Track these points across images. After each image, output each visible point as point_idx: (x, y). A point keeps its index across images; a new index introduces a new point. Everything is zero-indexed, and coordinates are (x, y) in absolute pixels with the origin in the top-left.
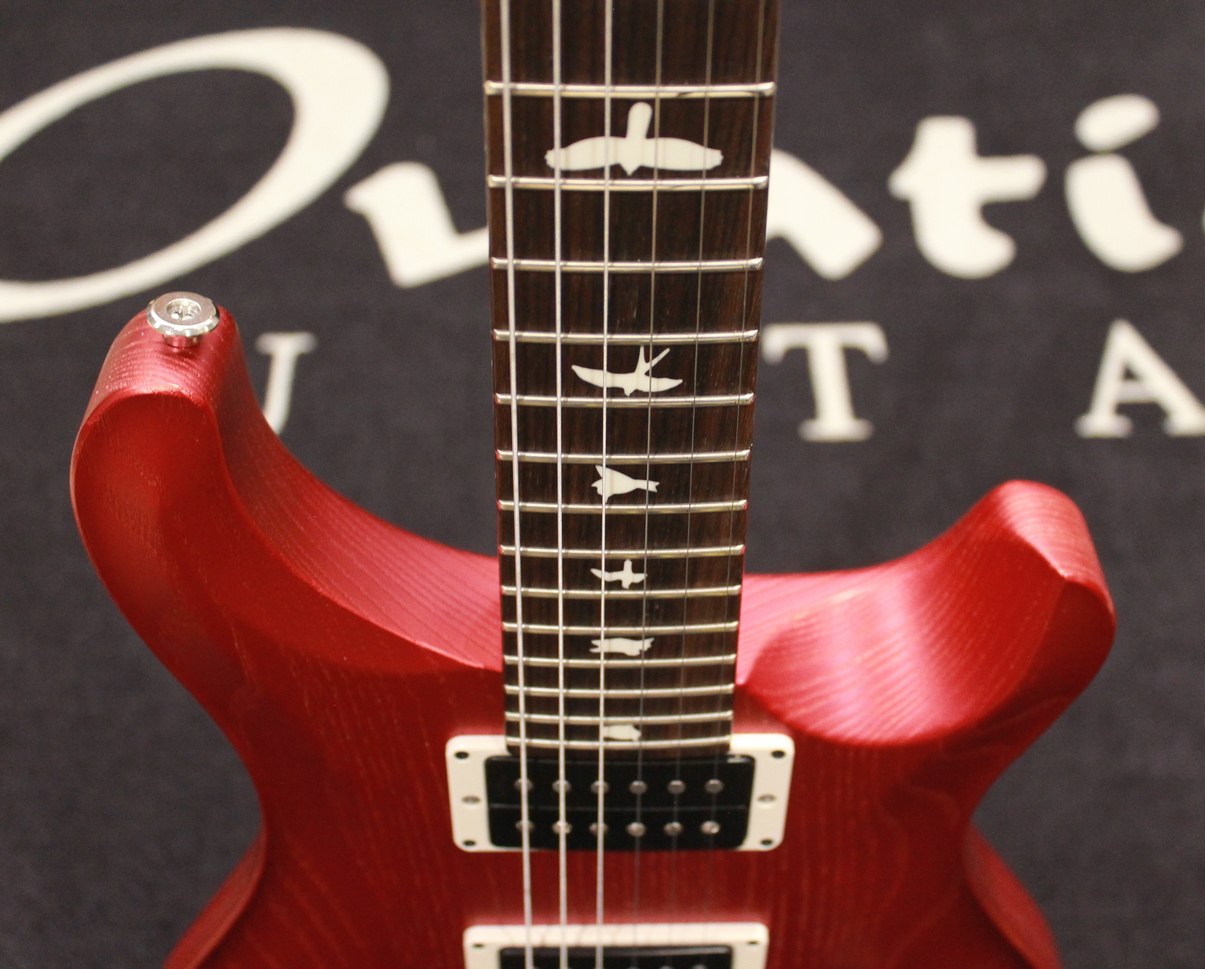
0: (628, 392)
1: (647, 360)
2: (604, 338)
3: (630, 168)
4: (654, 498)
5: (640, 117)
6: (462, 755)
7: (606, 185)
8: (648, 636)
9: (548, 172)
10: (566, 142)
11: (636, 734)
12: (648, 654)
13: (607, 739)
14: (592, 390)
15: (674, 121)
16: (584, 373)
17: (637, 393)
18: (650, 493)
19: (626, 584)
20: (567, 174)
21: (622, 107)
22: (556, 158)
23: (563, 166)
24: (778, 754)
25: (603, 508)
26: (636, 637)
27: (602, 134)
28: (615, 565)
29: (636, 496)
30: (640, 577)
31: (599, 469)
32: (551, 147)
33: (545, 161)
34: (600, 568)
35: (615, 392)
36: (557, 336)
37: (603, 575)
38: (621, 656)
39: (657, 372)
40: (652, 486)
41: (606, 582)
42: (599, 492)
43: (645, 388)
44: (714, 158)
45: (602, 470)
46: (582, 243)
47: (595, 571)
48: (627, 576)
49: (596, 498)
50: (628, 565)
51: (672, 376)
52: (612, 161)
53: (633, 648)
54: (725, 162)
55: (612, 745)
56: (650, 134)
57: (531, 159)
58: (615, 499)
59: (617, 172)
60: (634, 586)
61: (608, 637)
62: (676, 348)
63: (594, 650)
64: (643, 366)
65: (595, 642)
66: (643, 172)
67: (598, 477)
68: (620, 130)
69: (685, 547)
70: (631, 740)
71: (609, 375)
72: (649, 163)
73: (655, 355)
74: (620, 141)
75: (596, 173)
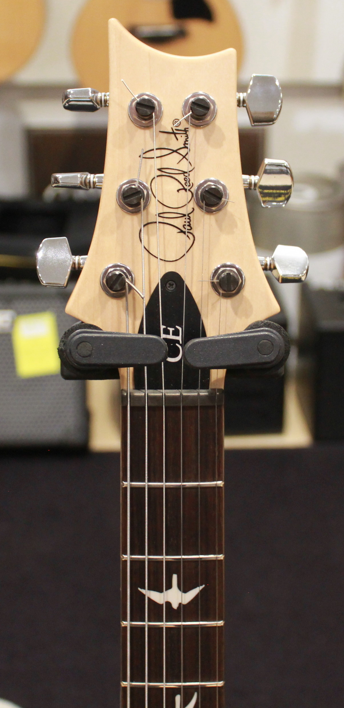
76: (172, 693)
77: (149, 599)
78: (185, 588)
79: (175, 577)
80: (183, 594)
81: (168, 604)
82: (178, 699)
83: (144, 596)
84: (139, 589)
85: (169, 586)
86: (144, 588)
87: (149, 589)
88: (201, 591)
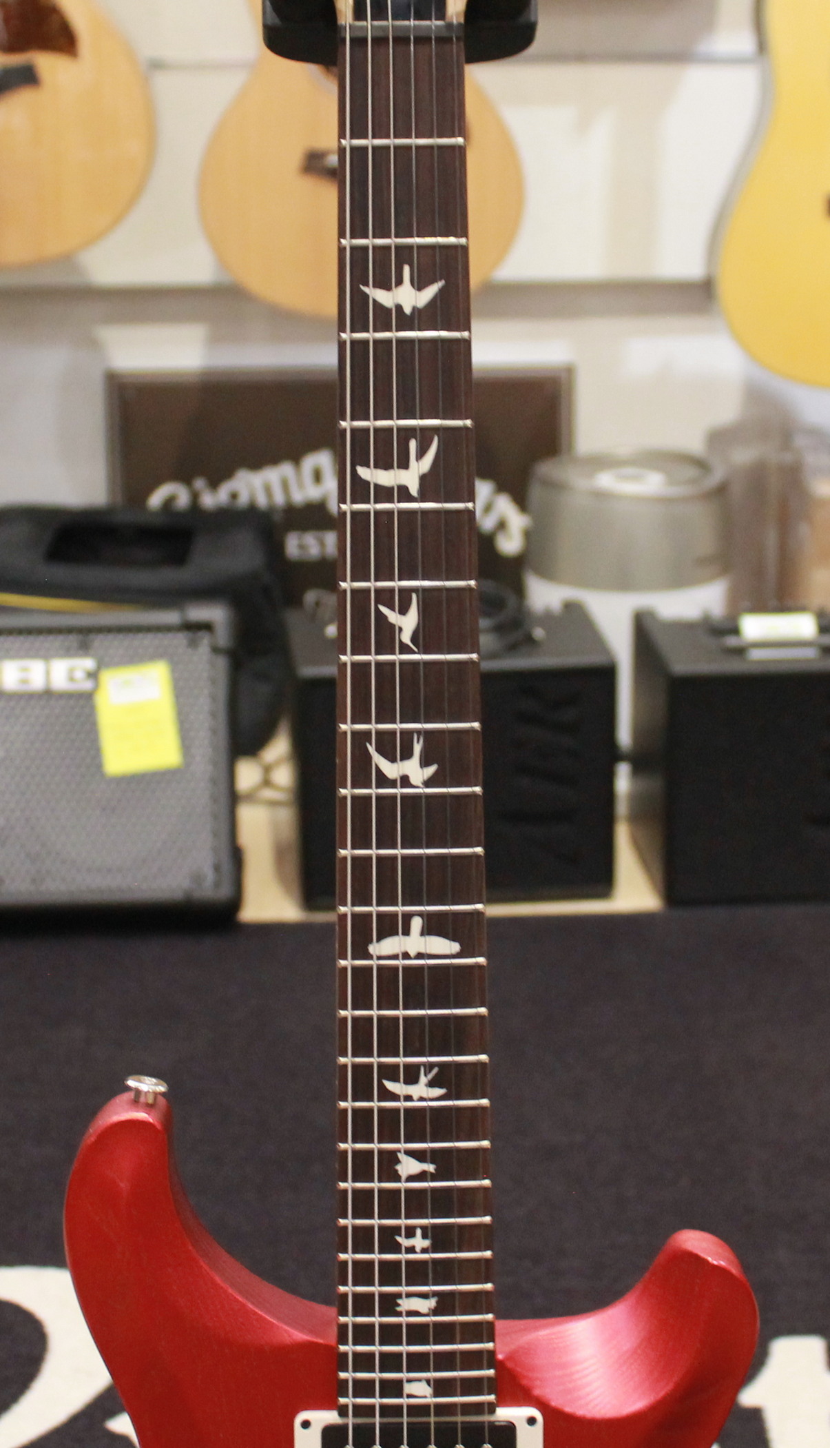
0: (415, 1097)
1: (426, 1075)
2: (401, 1060)
3: (412, 954)
4: (434, 1177)
5: (417, 923)
6: (306, 1424)
7: (400, 963)
8: (435, 1294)
9: (370, 957)
10: (379, 940)
11: (428, 1391)
12: (435, 1312)
13: (409, 1396)
14: (395, 1097)
15: (434, 926)
16: (390, 1085)
17: (421, 1099)
18: (431, 1173)
19: (418, 1249)
20: (379, 958)
21: (407, 917)
22: (374, 949)
23: (378, 953)
24: (531, 1421)
25: (402, 1185)
26: (424, 1296)
27: (397, 934)
28: (410, 1232)
29: (422, 1176)
30: (427, 1243)
31: (399, 1155)
32: (371, 941)
33: (368, 950)
34: (400, 1235)
35: (408, 1098)
36: (374, 1060)
37: (403, 1241)
38: (417, 1314)
39: (431, 1084)
40: (431, 1168)
41: (406, 1248)
42: (400, 1173)
43: (425, 1095)
44: (455, 947)
45: (401, 1156)
46: (388, 1000)
47: (399, 1239)
48: (419, 1242)
49: (397, 1178)
50: (419, 1232)
51: (440, 1087)
52: (403, 950)
53: (424, 1305)
54: (462, 950)
55: (412, 1401)
56: (422, 934)
57: (361, 951)
58: (411, 1178)
59: (406, 956)
60: (424, 1251)
61: (409, 1295)
62: (442, 1066)
63: (398, 1309)
64: (423, 1079)
65: (399, 1301)
66: (420, 956)
67: (398, 1161)
68: (406, 932)
69: (455, 1217)
70: (425, 1397)
71: (404, 1086)
72: (423, 951)
73: (430, 1071)
74: (407, 938)
75: (395, 957)
76: (406, 433)
77: (374, 301)
78: (419, 285)
79: (406, 269)
80: (417, 292)
81: (399, 308)
82: (413, 445)
83: (366, 296)
84: (362, 287)
85: (399, 282)
86: (367, 285)
87: (374, 286)
88: (441, 291)
